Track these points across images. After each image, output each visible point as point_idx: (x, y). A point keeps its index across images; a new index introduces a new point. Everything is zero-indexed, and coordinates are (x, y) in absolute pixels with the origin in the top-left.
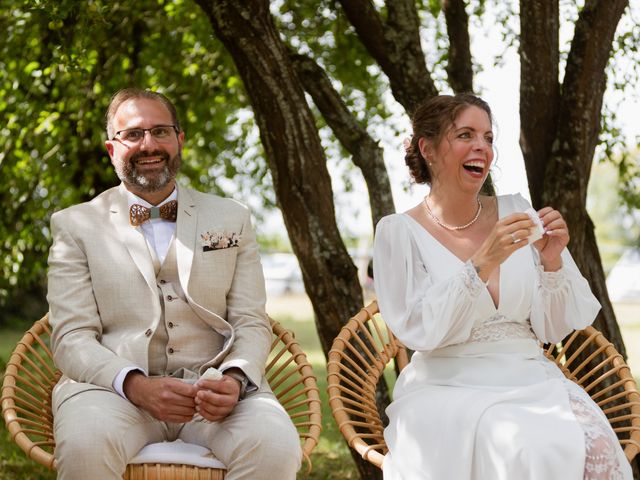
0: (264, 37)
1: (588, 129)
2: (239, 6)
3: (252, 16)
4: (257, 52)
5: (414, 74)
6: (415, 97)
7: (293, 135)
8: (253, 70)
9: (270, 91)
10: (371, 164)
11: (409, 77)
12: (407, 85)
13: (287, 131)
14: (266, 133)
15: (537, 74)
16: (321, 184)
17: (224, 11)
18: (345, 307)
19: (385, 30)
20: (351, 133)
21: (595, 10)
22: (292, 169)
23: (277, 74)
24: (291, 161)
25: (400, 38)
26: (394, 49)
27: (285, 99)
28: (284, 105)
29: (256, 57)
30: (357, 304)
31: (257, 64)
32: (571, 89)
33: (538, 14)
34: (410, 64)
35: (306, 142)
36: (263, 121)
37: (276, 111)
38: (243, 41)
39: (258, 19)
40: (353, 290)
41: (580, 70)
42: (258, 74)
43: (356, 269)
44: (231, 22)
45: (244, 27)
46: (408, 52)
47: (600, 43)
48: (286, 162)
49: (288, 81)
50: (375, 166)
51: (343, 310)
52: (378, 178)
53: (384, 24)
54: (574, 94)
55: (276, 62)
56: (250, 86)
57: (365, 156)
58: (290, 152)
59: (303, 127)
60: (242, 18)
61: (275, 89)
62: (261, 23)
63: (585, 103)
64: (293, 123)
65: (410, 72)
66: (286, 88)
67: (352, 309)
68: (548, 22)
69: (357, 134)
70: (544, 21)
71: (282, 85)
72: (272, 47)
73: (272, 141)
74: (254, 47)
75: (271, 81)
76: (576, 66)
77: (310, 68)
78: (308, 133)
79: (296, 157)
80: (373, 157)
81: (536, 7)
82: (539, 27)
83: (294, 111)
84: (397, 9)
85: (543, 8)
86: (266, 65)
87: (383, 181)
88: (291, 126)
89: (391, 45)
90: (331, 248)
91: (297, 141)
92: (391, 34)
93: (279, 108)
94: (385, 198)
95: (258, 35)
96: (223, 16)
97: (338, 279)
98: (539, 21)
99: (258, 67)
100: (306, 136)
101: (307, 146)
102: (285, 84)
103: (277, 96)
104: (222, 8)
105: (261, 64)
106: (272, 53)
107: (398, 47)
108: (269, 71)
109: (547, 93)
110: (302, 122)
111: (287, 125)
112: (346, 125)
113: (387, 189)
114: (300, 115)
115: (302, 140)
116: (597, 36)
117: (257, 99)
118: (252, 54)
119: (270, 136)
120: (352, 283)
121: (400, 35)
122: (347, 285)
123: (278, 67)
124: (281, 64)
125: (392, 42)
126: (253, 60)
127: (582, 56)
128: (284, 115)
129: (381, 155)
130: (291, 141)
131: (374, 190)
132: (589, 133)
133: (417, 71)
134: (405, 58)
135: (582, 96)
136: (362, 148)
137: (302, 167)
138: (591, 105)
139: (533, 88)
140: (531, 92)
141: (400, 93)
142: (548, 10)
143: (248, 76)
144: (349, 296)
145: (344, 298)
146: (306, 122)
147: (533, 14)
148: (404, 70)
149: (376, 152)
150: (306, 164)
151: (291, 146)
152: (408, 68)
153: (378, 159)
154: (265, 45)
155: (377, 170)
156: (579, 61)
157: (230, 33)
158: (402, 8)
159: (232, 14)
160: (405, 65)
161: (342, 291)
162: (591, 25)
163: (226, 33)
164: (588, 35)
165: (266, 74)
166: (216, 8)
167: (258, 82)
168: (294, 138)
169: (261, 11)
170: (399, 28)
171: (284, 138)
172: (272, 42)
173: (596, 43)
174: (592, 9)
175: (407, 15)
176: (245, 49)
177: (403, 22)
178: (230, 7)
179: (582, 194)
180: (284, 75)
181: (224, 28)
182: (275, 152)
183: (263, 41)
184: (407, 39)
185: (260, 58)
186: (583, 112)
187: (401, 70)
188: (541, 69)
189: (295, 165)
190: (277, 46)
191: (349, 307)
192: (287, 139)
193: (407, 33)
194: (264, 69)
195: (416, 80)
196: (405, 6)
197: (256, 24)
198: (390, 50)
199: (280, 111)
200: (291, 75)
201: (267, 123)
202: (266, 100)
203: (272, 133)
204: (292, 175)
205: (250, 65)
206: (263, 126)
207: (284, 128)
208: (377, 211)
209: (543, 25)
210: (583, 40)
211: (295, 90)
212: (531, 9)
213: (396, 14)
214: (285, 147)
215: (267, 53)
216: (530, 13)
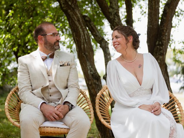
0: (75, 10)
1: (167, 38)
2: (68, 1)
3: (72, 4)
4: (73, 14)
5: (117, 21)
7: (83, 38)
8: (72, 19)
9: (77, 26)
10: (105, 47)
11: (115, 22)
12: (115, 25)
13: (81, 37)
14: (75, 38)
15: (153, 22)
16: (91, 53)
17: (64, 2)
18: (97, 88)
19: (109, 8)
20: (99, 38)
21: (170, 3)
22: (83, 48)
23: (79, 21)
24: (82, 46)
25: (113, 11)
26: (111, 14)
27: (81, 28)
28: (80, 30)
29: (73, 15)
30: (100, 87)
31: (73, 18)
32: (162, 26)
33: (153, 4)
34: (116, 19)
35: (87, 40)
36: (74, 34)
38: (69, 11)
39: (74, 4)
40: (99, 83)
41: (165, 21)
42: (73, 21)
43: (100, 77)
44: (66, 5)
45: (69, 7)
46: (115, 15)
47: (171, 13)
49: (82, 23)
50: (106, 48)
51: (96, 88)
52: (107, 51)
53: (109, 7)
54: (163, 28)
56: (71, 24)
57: (103, 45)
58: (82, 43)
59: (86, 36)
60: (69, 4)
61: (78, 25)
62: (74, 6)
63: (166, 30)
64: (83, 35)
65: (116, 21)
67: (99, 88)
68: (156, 7)
69: (101, 39)
70: (155, 6)
71: (80, 24)
72: (77, 13)
73: (77, 40)
74: (72, 13)
75: (77, 23)
76: (164, 20)
77: (88, 19)
78: (87, 38)
79: (84, 45)
80: (106, 45)
81: (153, 2)
82: (154, 8)
83: (83, 31)
84: (112, 3)
85: (155, 3)
86: (75, 18)
87: (108, 52)
88: (82, 36)
89: (111, 13)
90: (93, 71)
91: (84, 40)
92: (111, 10)
93: (79, 30)
94: (109, 57)
95: (73, 9)
96: (64, 4)
97: (95, 80)
98: (154, 6)
99: (73, 19)
100: (87, 39)
101: (87, 42)
106: (77, 15)
107: (113, 14)
108: (76, 20)
109: (155, 27)
110: (86, 35)
112: (98, 36)
113: (109, 54)
114: (85, 32)
115: (85, 40)
116: (170, 11)
117: (73, 28)
119: (76, 38)
120: (99, 81)
121: (113, 10)
122: (98, 81)
123: (79, 18)
124: (80, 18)
126: (72, 16)
127: (166, 17)
128: (81, 33)
130: (82, 40)
131: (105, 54)
132: (167, 39)
133: (118, 21)
134: (114, 17)
135: (165, 28)
136: (102, 43)
137: (85, 48)
138: (168, 31)
139: (151, 26)
140: (151, 27)
141: (113, 27)
142: (156, 3)
143: (70, 21)
145: (97, 85)
147: (152, 4)
148: (114, 20)
149: (107, 44)
151: (82, 42)
152: (115, 20)
153: (107, 46)
155: (107, 49)
156: (165, 18)
157: (65, 8)
158: (114, 2)
159: (66, 3)
160: (114, 19)
161: (96, 83)
162: (169, 8)
163: (64, 9)
164: (168, 11)
166: (61, 1)
167: (73, 23)
169: (74, 2)
170: (113, 8)
172: (77, 11)
173: (170, 13)
174: (169, 3)
175: (115, 4)
176: (70, 13)
177: (114, 6)
178: (66, 1)
179: (164, 57)
180: (81, 21)
181: (64, 7)
182: (78, 43)
183: (75, 11)
184: (115, 11)
185: (74, 16)
186: (165, 33)
187: (113, 21)
188: (154, 21)
189: (83, 47)
190: (79, 13)
191: (98, 88)
192: (81, 39)
193: (115, 9)
194: (75, 19)
195: (118, 23)
196: (115, 2)
197: (73, 6)
198: (110, 14)
199: (80, 31)
200: (83, 21)
201: (76, 35)
202: (75, 28)
203: (77, 38)
204: (83, 50)
205: (71, 18)
206: (75, 36)
207: (80, 36)
208: (106, 61)
209: (155, 7)
210: (166, 12)
211: (84, 25)
212: (151, 3)
213: (112, 4)
214: (81, 42)
215: (76, 14)
216: (151, 4)
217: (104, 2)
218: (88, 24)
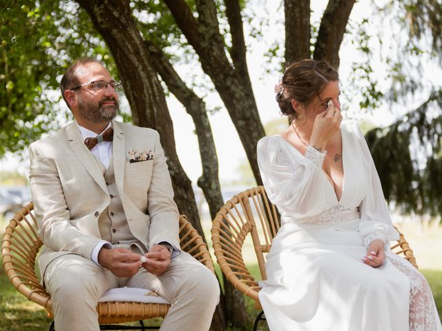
0: (129, 29)
2: (111, 8)
3: (120, 15)
4: (124, 38)
5: (217, 54)
6: (218, 70)
7: (148, 93)
8: (121, 50)
9: (133, 65)
10: (199, 113)
11: (214, 56)
12: (212, 62)
13: (145, 91)
14: (131, 92)
16: (167, 126)
17: (101, 11)
18: (185, 207)
19: (198, 25)
20: (184, 93)
21: (334, 13)
22: (149, 116)
23: (137, 53)
24: (148, 111)
25: (208, 31)
26: (204, 38)
27: (143, 70)
28: (142, 74)
29: (124, 41)
30: (193, 205)
31: (124, 46)
33: (297, 15)
34: (214, 48)
35: (157, 98)
36: (129, 84)
37: (137, 77)
38: (115, 31)
39: (125, 17)
40: (190, 196)
41: (325, 52)
42: (125, 53)
43: (191, 182)
44: (106, 19)
45: (115, 22)
46: (213, 40)
47: (337, 35)
48: (145, 111)
49: (144, 58)
50: (201, 114)
51: (184, 209)
52: (203, 122)
53: (197, 22)
55: (137, 45)
56: (120, 62)
57: (194, 108)
58: (147, 105)
59: (155, 88)
60: (114, 16)
61: (137, 64)
62: (126, 20)
64: (148, 86)
65: (215, 54)
66: (143, 62)
67: (190, 208)
68: (304, 20)
69: (188, 94)
70: (302, 19)
71: (141, 61)
72: (134, 35)
73: (134, 98)
74: (122, 35)
75: (133, 58)
76: (322, 49)
77: (155, 50)
78: (158, 92)
79: (151, 108)
80: (200, 108)
81: (296, 11)
82: (298, 24)
83: (149, 78)
84: (205, 12)
85: (301, 12)
86: (130, 47)
87: (207, 124)
88: (147, 88)
89: (202, 36)
90: (175, 168)
91: (151, 97)
92: (202, 29)
93: (139, 76)
94: (208, 135)
95: (125, 27)
96: (101, 15)
97: (180, 188)
98: (299, 20)
99: (125, 49)
100: (157, 94)
101: (158, 100)
102: (142, 60)
103: (137, 68)
104: (100, 9)
105: (127, 47)
106: (134, 40)
107: (206, 37)
108: (132, 51)
110: (154, 85)
111: (145, 87)
112: (180, 87)
113: (209, 129)
114: (153, 80)
115: (155, 97)
116: (335, 29)
117: (124, 70)
118: (120, 40)
119: (133, 94)
120: (189, 191)
121: (208, 29)
122: (186, 192)
123: (138, 48)
124: (140, 47)
125: (202, 34)
126: (121, 44)
127: (326, 43)
128: (143, 80)
129: (204, 107)
130: (148, 98)
131: (200, 130)
133: (219, 53)
134: (211, 44)
136: (192, 102)
137: (155, 115)
141: (208, 67)
142: (304, 12)
143: (118, 55)
144: (187, 200)
145: (184, 201)
146: (157, 85)
147: (295, 15)
148: (211, 52)
149: (202, 104)
150: (157, 113)
151: (147, 101)
152: (213, 51)
153: (202, 110)
154: (129, 34)
155: (203, 116)
156: (324, 46)
157: (105, 26)
158: (208, 12)
159: (107, 14)
160: (211, 49)
161: (183, 196)
162: (331, 22)
163: (103, 26)
164: (329, 29)
165: (130, 53)
166: (96, 9)
167: (125, 59)
168: (149, 96)
169: (126, 11)
170: (207, 25)
171: (143, 95)
172: (133, 32)
173: (335, 34)
174: (331, 12)
175: (212, 16)
176: (116, 37)
177: (209, 21)
178: (106, 9)
180: (142, 54)
181: (102, 23)
182: (137, 105)
183: (127, 31)
184: (212, 32)
185: (126, 43)
187: (209, 52)
189: (151, 114)
190: (137, 35)
191: (187, 206)
192: (145, 97)
193: (212, 28)
194: (129, 49)
195: (218, 59)
196: (210, 10)
197: (123, 20)
198: (201, 39)
199: (140, 78)
200: (146, 54)
201: (131, 86)
202: (130, 71)
203: (134, 92)
204: (149, 120)
205: (120, 47)
206: (129, 88)
207: (143, 89)
208: (203, 144)
209: (301, 22)
210: (326, 32)
211: (149, 64)
212: (292, 12)
213: (204, 15)
214: (144, 102)
215: (130, 39)
216: (292, 14)
217: (187, 11)
218: (157, 61)
